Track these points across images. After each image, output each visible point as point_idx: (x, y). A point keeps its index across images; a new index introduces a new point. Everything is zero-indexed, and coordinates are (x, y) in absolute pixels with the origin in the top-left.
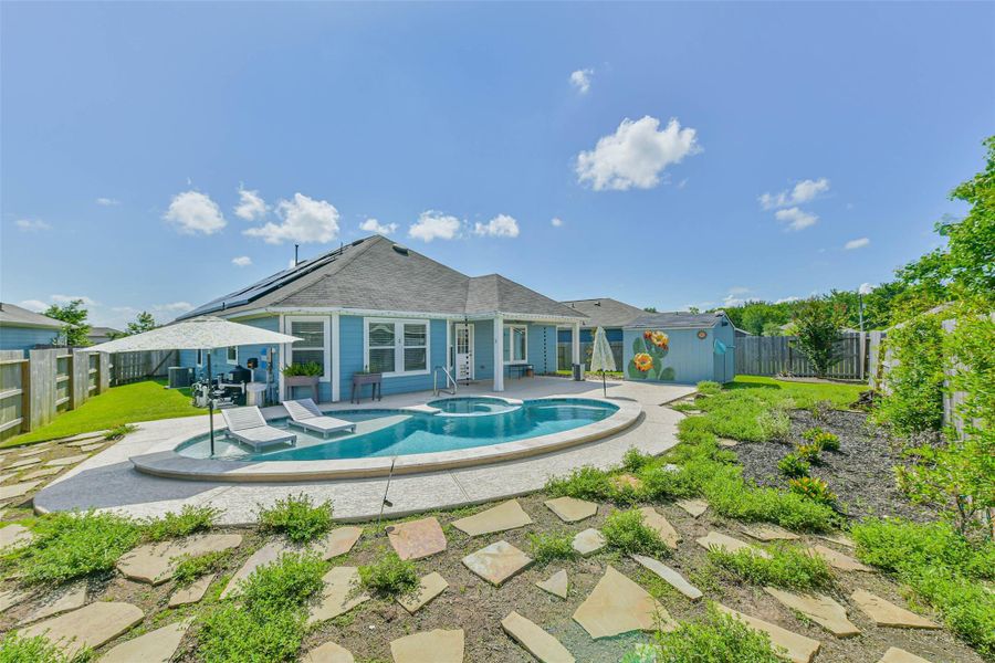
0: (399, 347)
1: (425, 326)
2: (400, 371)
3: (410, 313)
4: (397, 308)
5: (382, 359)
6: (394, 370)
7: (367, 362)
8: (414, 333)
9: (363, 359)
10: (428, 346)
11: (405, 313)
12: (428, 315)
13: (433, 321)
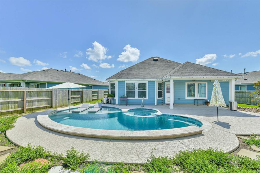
0: (136, 90)
1: (146, 83)
2: (136, 98)
3: (140, 79)
4: (136, 78)
5: (130, 93)
6: (134, 97)
7: (125, 94)
8: (142, 86)
9: (124, 93)
10: (147, 90)
11: (138, 79)
12: (147, 79)
13: (149, 81)
